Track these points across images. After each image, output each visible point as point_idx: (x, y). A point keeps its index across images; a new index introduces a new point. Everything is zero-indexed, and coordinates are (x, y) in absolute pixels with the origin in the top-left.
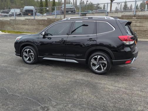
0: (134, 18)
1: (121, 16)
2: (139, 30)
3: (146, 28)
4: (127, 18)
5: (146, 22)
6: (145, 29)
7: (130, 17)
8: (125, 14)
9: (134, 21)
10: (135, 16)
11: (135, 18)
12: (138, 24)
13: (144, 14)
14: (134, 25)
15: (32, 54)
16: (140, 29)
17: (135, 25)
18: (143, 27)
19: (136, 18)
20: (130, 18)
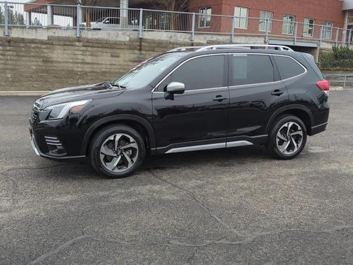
0: (77, 43)
1: (46, 39)
2: (92, 72)
3: (104, 66)
4: (62, 43)
5: (105, 54)
6: (104, 70)
7: (69, 41)
8: (56, 35)
9: (78, 50)
10: (79, 41)
11: (81, 44)
12: (89, 59)
13: (97, 37)
14: (80, 61)
15: (132, 145)
16: (93, 70)
17: (83, 59)
18: (98, 64)
19: (83, 46)
20: (68, 43)
